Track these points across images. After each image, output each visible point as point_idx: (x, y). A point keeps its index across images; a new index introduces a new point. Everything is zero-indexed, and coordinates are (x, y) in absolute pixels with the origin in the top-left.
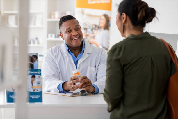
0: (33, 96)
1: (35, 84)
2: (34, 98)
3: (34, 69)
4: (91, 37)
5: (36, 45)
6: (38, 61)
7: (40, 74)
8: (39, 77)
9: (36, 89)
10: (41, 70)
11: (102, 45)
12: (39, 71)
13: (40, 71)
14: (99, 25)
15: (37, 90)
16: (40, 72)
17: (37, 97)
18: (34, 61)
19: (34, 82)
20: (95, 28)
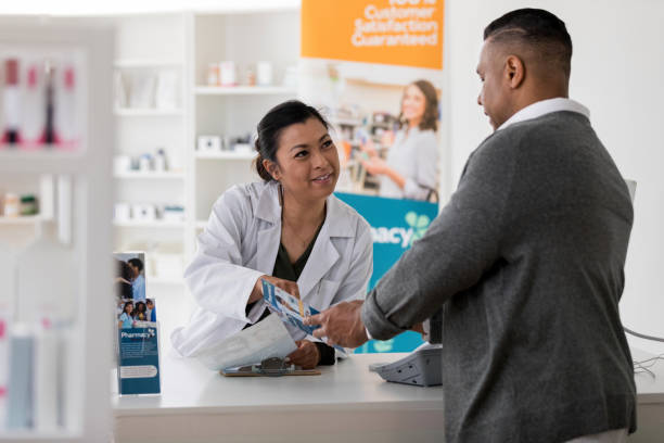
4: (371, 154)
5: (160, 173)
11: (416, 179)
14: (402, 114)
18: (134, 275)
20: (385, 125)
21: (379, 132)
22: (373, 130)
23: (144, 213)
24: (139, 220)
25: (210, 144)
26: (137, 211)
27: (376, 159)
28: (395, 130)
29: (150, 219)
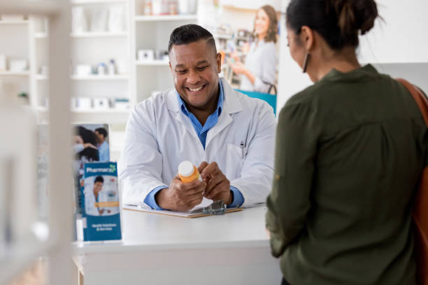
0: (100, 225)
1: (103, 197)
2: (102, 229)
3: (101, 161)
4: (236, 59)
5: (112, 76)
6: (108, 142)
7: (115, 174)
8: (113, 180)
9: (107, 208)
10: (115, 164)
11: (261, 77)
12: (111, 166)
13: (114, 166)
14: (254, 30)
15: (109, 212)
16: (115, 169)
17: (108, 227)
18: (101, 142)
19: (100, 194)
20: (244, 38)
21: (241, 43)
22: (238, 42)
23: (101, 103)
24: (98, 108)
25: (146, 55)
26: (97, 102)
27: (239, 63)
28: (251, 42)
29: (105, 108)
